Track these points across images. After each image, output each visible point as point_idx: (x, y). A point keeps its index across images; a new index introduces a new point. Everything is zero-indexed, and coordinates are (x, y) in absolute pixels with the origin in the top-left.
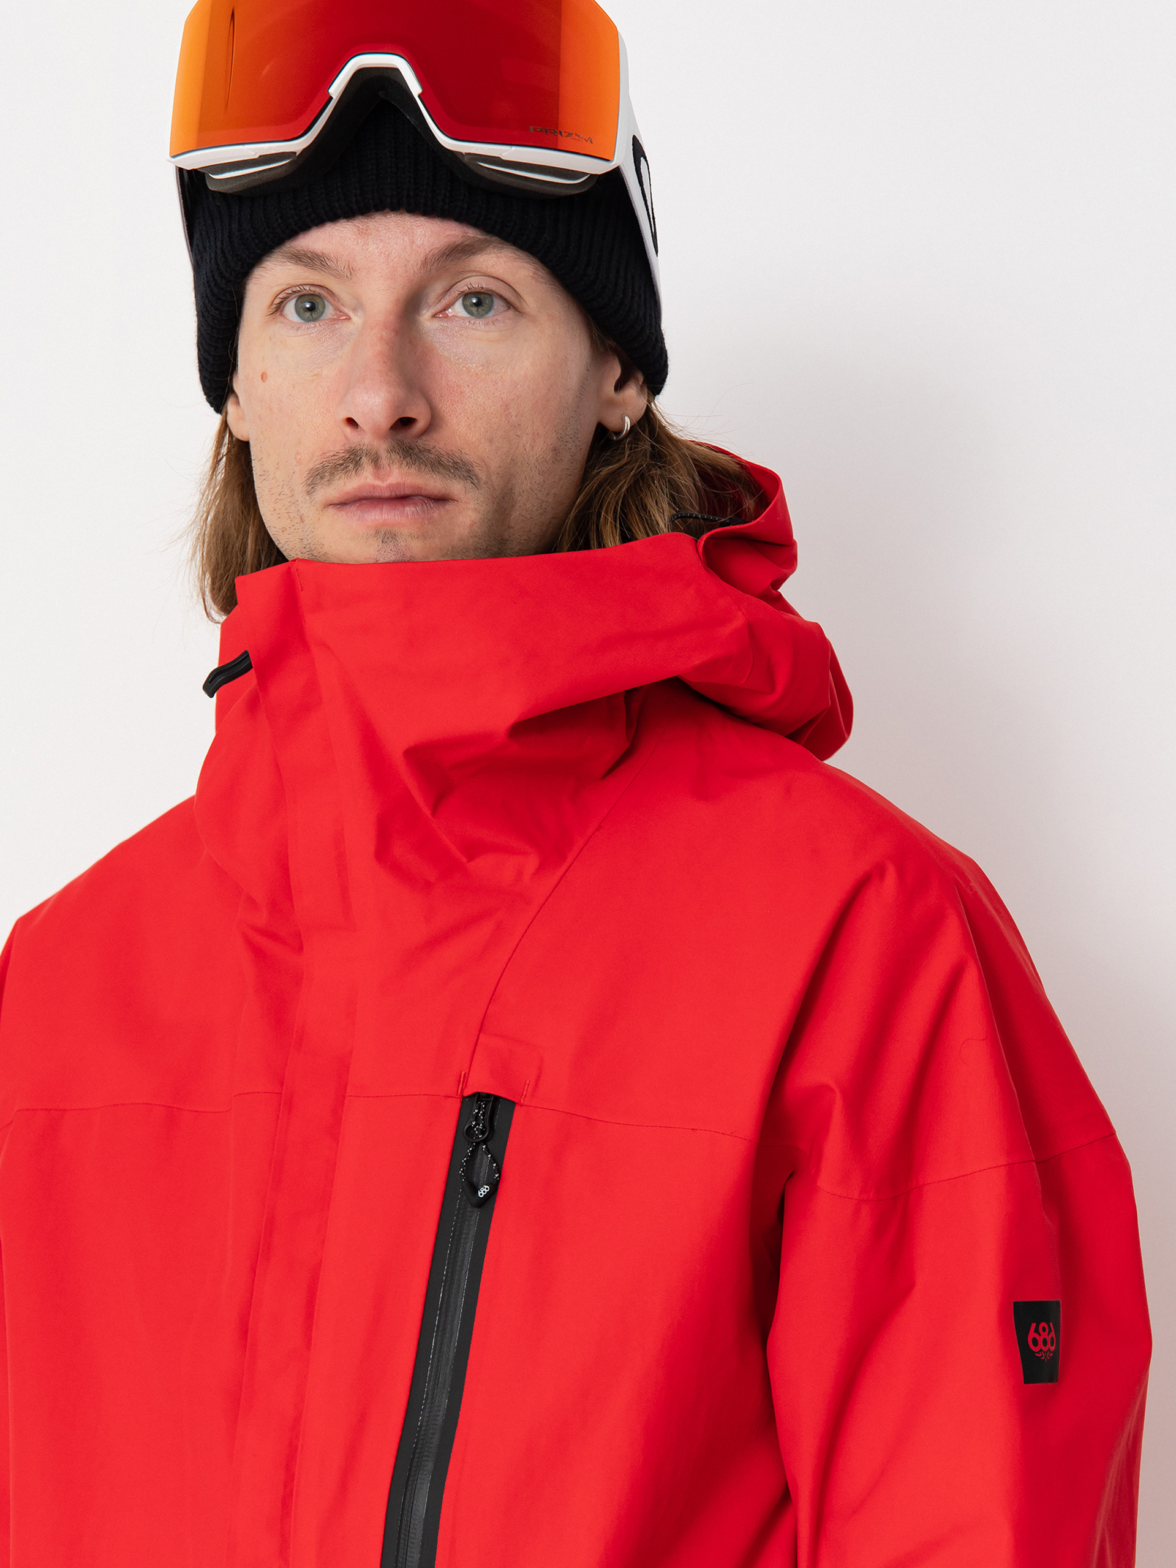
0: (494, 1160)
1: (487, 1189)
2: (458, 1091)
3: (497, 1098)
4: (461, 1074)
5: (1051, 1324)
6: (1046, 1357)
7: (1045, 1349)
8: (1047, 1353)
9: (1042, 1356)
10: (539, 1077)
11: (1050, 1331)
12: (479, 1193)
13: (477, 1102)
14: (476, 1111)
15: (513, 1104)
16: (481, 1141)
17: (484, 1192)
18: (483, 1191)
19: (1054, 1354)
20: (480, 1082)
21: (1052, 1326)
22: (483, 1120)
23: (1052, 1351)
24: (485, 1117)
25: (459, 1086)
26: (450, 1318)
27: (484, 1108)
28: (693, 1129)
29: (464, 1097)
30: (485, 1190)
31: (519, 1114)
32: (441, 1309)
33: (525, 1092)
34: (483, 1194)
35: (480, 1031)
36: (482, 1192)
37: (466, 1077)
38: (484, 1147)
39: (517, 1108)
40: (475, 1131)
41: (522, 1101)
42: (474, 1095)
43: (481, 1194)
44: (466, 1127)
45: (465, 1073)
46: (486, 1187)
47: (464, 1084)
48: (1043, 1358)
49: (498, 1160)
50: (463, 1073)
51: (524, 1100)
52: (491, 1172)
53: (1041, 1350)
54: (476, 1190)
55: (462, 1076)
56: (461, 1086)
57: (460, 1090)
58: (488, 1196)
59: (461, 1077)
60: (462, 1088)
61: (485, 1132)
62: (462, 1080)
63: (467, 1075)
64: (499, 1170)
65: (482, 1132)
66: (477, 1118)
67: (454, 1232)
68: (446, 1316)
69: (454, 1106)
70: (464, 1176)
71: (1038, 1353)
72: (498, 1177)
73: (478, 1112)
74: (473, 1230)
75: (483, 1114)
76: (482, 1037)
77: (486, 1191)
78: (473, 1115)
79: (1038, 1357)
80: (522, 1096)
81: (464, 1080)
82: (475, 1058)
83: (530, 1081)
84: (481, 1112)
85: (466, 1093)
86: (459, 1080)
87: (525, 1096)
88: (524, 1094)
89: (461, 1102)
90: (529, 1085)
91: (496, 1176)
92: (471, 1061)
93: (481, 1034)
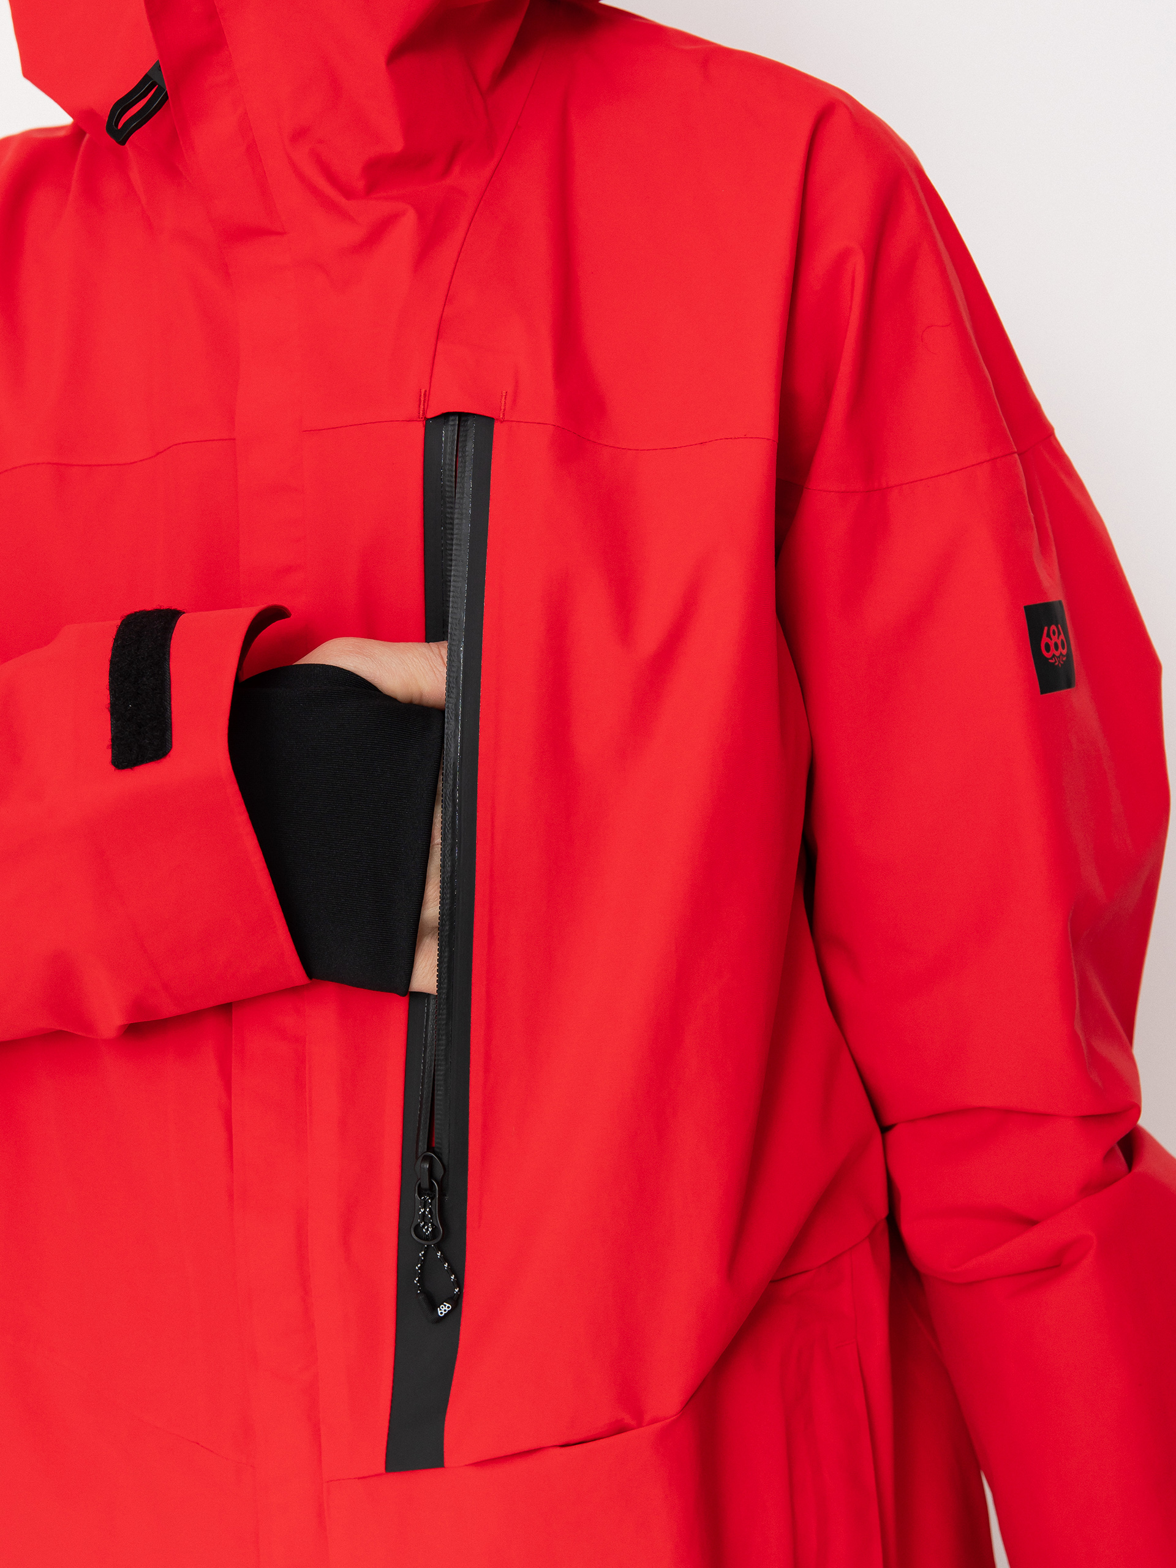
1: (448, 1307)
2: (419, 413)
4: (421, 392)
5: (1059, 626)
6: (1059, 662)
7: (1057, 653)
8: (1059, 657)
9: (1056, 662)
10: (516, 390)
11: (1059, 634)
12: (439, 1312)
15: (492, 420)
17: (445, 1310)
18: (443, 1309)
19: (1067, 658)
20: (445, 398)
21: (1060, 628)
23: (1065, 654)
25: (419, 407)
29: (427, 420)
30: (446, 1308)
33: (503, 406)
34: (444, 1313)
35: (437, 337)
36: (443, 1311)
37: (427, 395)
39: (498, 427)
41: (502, 416)
43: (441, 1313)
45: (426, 391)
46: (448, 1305)
47: (426, 405)
48: (1057, 663)
49: (457, 1271)
50: (423, 391)
51: (504, 414)
52: (452, 1286)
53: (1054, 655)
55: (422, 394)
56: (422, 407)
57: (421, 412)
58: (449, 1315)
59: (420, 396)
60: (424, 408)
62: (422, 399)
63: (427, 393)
64: (458, 1283)
69: (418, 430)
70: (419, 1287)
71: (1051, 659)
76: (441, 345)
77: (447, 1310)
79: (1052, 663)
80: (501, 410)
81: (425, 398)
82: (435, 371)
83: (506, 392)
84: (428, 1210)
85: (429, 415)
86: (420, 400)
87: (504, 410)
88: (503, 408)
89: (425, 427)
90: (505, 398)
91: (457, 1290)
92: (431, 377)
93: (439, 343)
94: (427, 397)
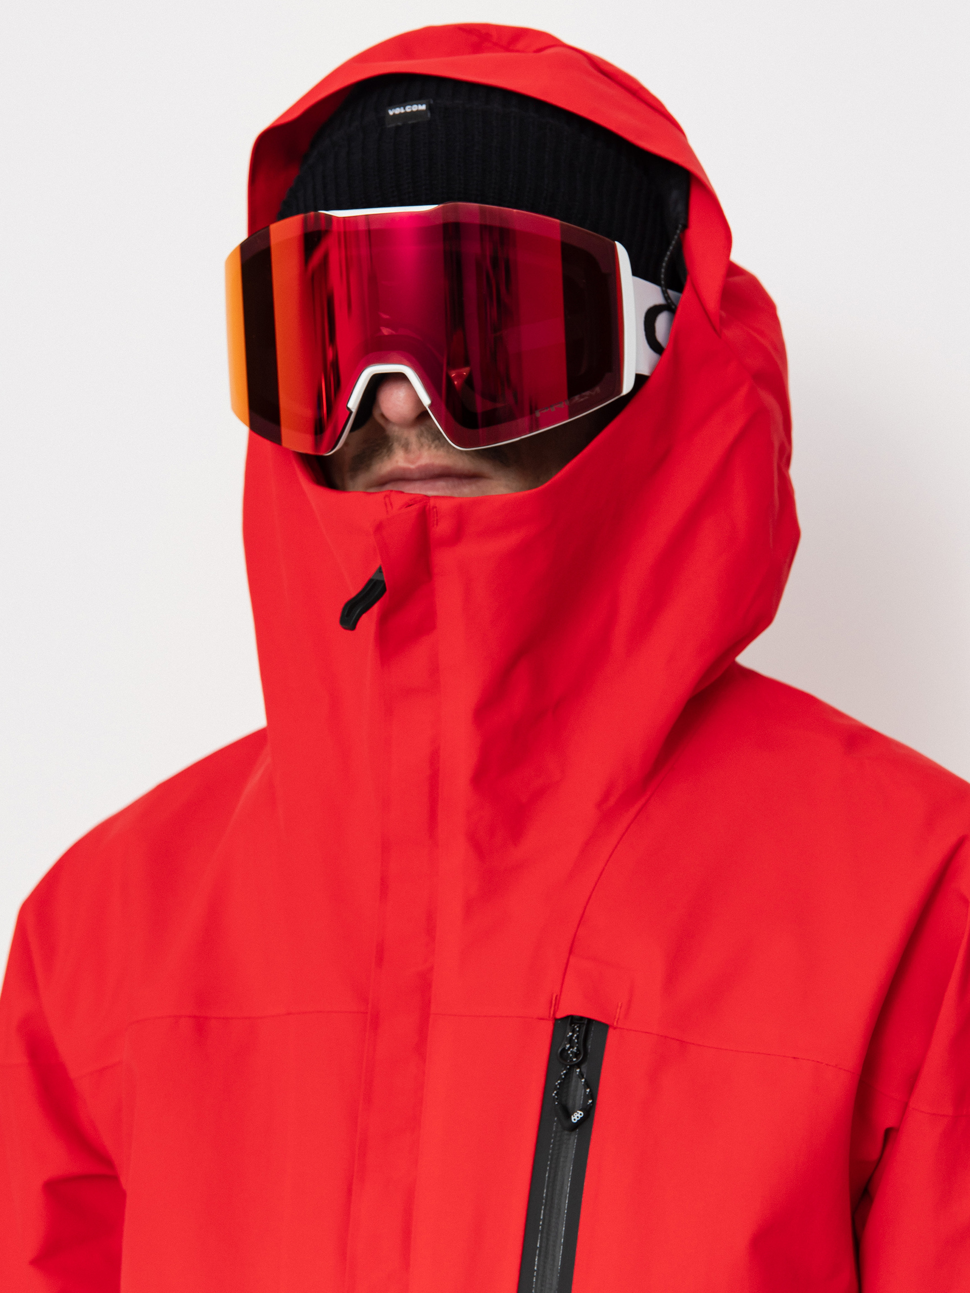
0: (587, 1085)
1: (581, 1114)
2: (550, 1013)
3: (590, 1021)
4: (552, 996)
10: (630, 1001)
12: (573, 1119)
13: (571, 1025)
14: (570, 1034)
15: (605, 1027)
16: (576, 1064)
18: (577, 1116)
20: (572, 1005)
22: (577, 1043)
24: (579, 1040)
25: (551, 1007)
26: (551, 1243)
27: (578, 1031)
28: (794, 1058)
29: (556, 1020)
31: (612, 1038)
32: (542, 1232)
33: (617, 1015)
34: (577, 1119)
35: (571, 952)
38: (578, 1070)
39: (611, 1031)
40: (569, 1054)
41: (615, 1024)
42: (567, 1017)
43: (575, 1120)
44: (560, 1050)
45: (557, 996)
46: (580, 1112)
47: (556, 1007)
49: (592, 1085)
50: (554, 995)
51: (617, 1022)
52: (587, 1097)
54: (569, 1115)
55: (554, 998)
56: (553, 1008)
57: (552, 1013)
58: (581, 1121)
59: (552, 999)
60: (554, 1010)
61: (580, 1054)
62: (554, 1002)
63: (558, 998)
64: (592, 1096)
65: (576, 1055)
66: (570, 1040)
67: (552, 1155)
68: (548, 1240)
69: (548, 1027)
70: (557, 1099)
72: (591, 1103)
73: (572, 1036)
74: (572, 1153)
75: (577, 1038)
76: (572, 960)
77: (580, 1116)
78: (567, 1037)
80: (615, 1018)
81: (556, 1003)
82: (566, 980)
83: (622, 1004)
84: (575, 1035)
85: (559, 1015)
86: (551, 1002)
87: (618, 1019)
88: (617, 1016)
89: (554, 1025)
90: (621, 1008)
91: (590, 1101)
92: (562, 984)
93: (571, 957)
94: (557, 1001)
